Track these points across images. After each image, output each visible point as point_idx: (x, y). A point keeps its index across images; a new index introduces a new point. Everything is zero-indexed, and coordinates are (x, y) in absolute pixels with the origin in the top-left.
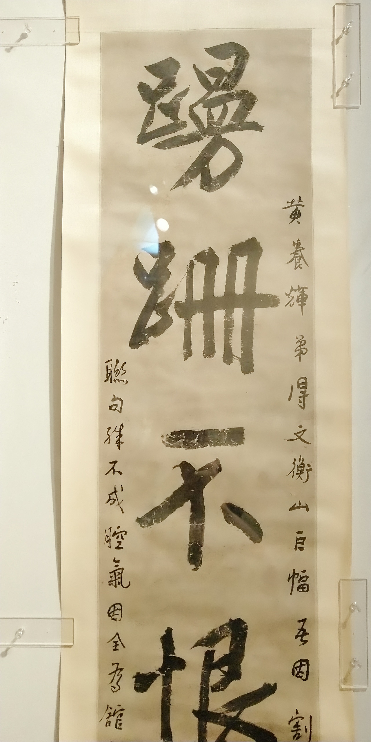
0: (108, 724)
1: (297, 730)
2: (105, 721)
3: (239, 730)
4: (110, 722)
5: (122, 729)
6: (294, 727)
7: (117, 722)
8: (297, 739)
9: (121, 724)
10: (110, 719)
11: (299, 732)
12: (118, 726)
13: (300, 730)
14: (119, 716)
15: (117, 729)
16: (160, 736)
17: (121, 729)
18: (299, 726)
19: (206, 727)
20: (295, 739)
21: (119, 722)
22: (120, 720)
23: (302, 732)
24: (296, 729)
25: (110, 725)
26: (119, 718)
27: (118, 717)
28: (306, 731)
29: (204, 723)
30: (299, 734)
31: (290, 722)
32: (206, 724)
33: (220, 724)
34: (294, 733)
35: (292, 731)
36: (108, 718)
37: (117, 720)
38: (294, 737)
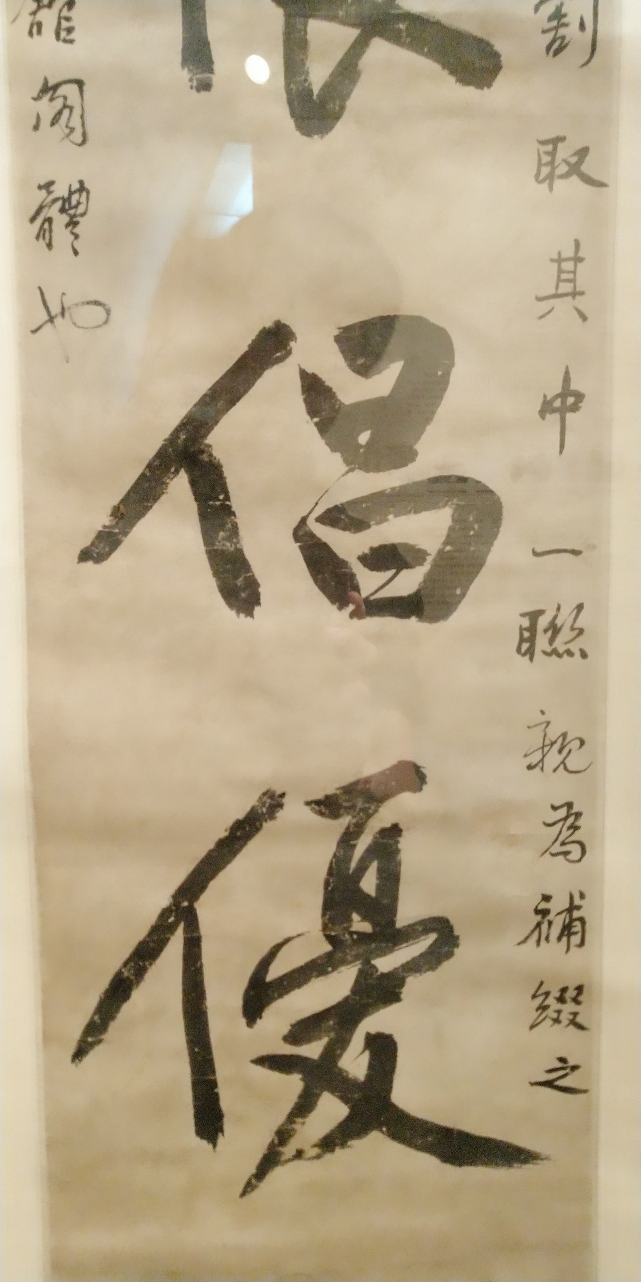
0: (35, 30)
1: (556, 28)
2: (26, 21)
3: (396, 38)
4: (39, 25)
5: (75, 44)
6: (550, 19)
7: (59, 23)
8: (556, 53)
9: (70, 30)
10: (40, 16)
11: (562, 31)
12: (63, 34)
13: (566, 25)
14: (66, 8)
15: (61, 43)
16: (178, 58)
17: (71, 42)
18: (565, 16)
19: (305, 31)
20: (551, 52)
21: (65, 24)
22: (68, 19)
23: (571, 31)
24: (554, 23)
25: (39, 32)
26: (65, 13)
27: (61, 11)
28: (582, 26)
29: (299, 21)
30: (563, 38)
31: (537, 8)
32: (306, 25)
33: (343, 22)
34: (550, 36)
35: (544, 32)
36: (34, 13)
37: (60, 18)
38: (548, 48)
